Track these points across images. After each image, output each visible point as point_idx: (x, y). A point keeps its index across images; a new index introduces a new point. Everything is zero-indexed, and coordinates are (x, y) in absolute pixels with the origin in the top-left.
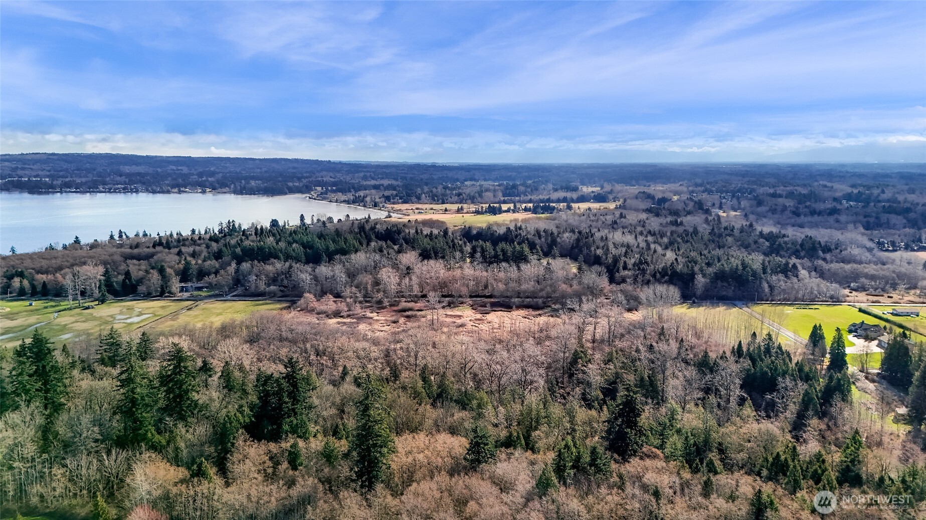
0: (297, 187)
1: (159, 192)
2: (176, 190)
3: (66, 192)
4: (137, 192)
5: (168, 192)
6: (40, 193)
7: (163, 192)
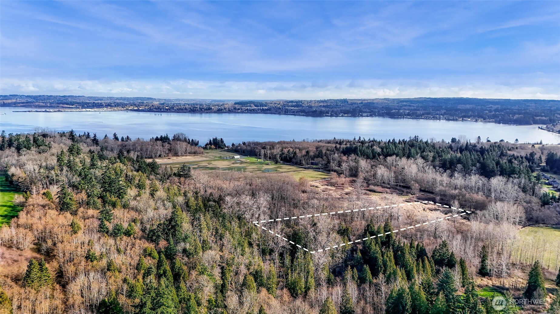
0: (543, 120)
1: (451, 120)
2: (461, 119)
3: (406, 118)
4: (439, 119)
5: (456, 120)
6: (395, 118)
7: (453, 120)
